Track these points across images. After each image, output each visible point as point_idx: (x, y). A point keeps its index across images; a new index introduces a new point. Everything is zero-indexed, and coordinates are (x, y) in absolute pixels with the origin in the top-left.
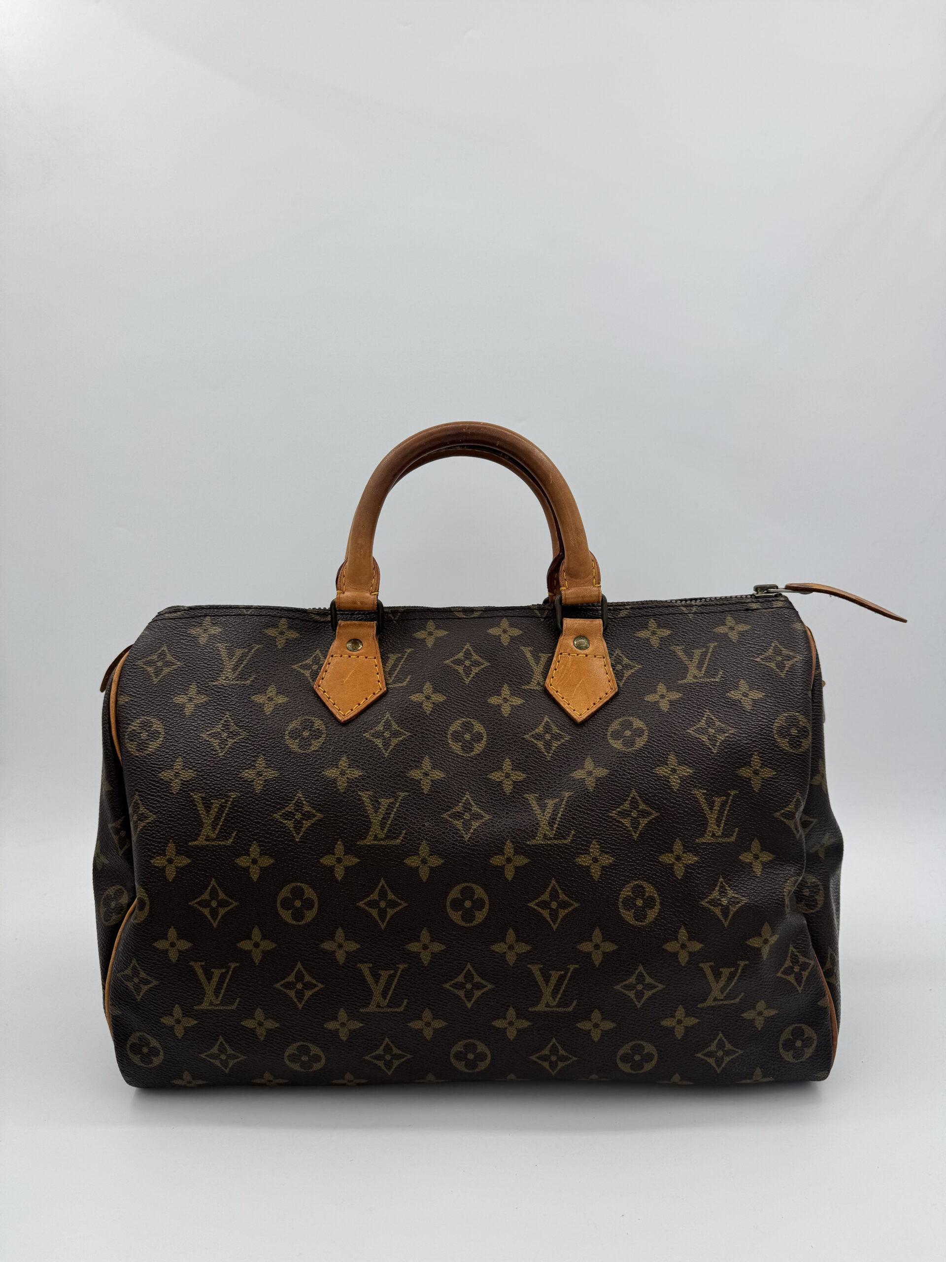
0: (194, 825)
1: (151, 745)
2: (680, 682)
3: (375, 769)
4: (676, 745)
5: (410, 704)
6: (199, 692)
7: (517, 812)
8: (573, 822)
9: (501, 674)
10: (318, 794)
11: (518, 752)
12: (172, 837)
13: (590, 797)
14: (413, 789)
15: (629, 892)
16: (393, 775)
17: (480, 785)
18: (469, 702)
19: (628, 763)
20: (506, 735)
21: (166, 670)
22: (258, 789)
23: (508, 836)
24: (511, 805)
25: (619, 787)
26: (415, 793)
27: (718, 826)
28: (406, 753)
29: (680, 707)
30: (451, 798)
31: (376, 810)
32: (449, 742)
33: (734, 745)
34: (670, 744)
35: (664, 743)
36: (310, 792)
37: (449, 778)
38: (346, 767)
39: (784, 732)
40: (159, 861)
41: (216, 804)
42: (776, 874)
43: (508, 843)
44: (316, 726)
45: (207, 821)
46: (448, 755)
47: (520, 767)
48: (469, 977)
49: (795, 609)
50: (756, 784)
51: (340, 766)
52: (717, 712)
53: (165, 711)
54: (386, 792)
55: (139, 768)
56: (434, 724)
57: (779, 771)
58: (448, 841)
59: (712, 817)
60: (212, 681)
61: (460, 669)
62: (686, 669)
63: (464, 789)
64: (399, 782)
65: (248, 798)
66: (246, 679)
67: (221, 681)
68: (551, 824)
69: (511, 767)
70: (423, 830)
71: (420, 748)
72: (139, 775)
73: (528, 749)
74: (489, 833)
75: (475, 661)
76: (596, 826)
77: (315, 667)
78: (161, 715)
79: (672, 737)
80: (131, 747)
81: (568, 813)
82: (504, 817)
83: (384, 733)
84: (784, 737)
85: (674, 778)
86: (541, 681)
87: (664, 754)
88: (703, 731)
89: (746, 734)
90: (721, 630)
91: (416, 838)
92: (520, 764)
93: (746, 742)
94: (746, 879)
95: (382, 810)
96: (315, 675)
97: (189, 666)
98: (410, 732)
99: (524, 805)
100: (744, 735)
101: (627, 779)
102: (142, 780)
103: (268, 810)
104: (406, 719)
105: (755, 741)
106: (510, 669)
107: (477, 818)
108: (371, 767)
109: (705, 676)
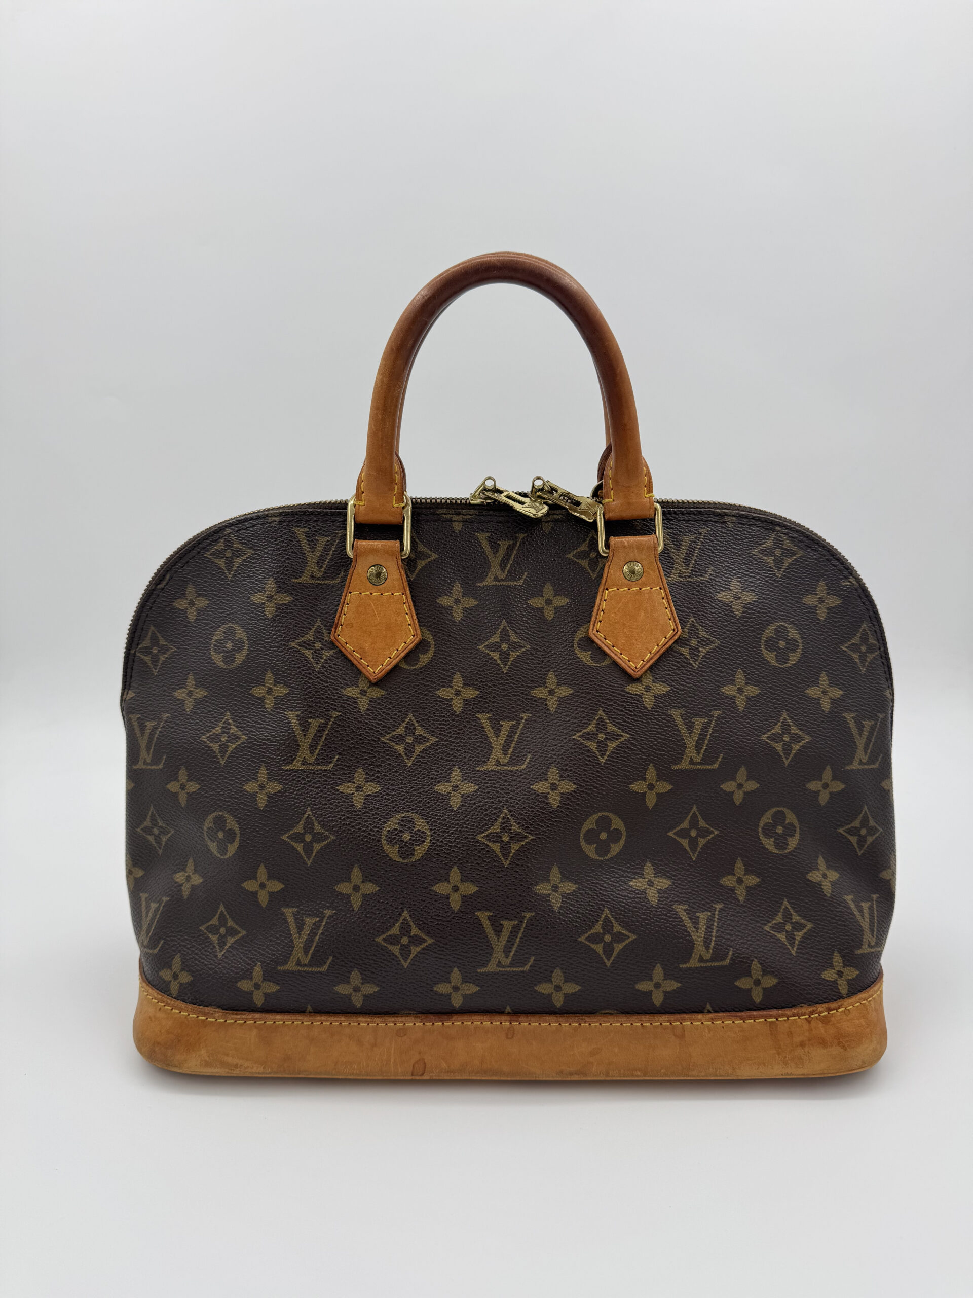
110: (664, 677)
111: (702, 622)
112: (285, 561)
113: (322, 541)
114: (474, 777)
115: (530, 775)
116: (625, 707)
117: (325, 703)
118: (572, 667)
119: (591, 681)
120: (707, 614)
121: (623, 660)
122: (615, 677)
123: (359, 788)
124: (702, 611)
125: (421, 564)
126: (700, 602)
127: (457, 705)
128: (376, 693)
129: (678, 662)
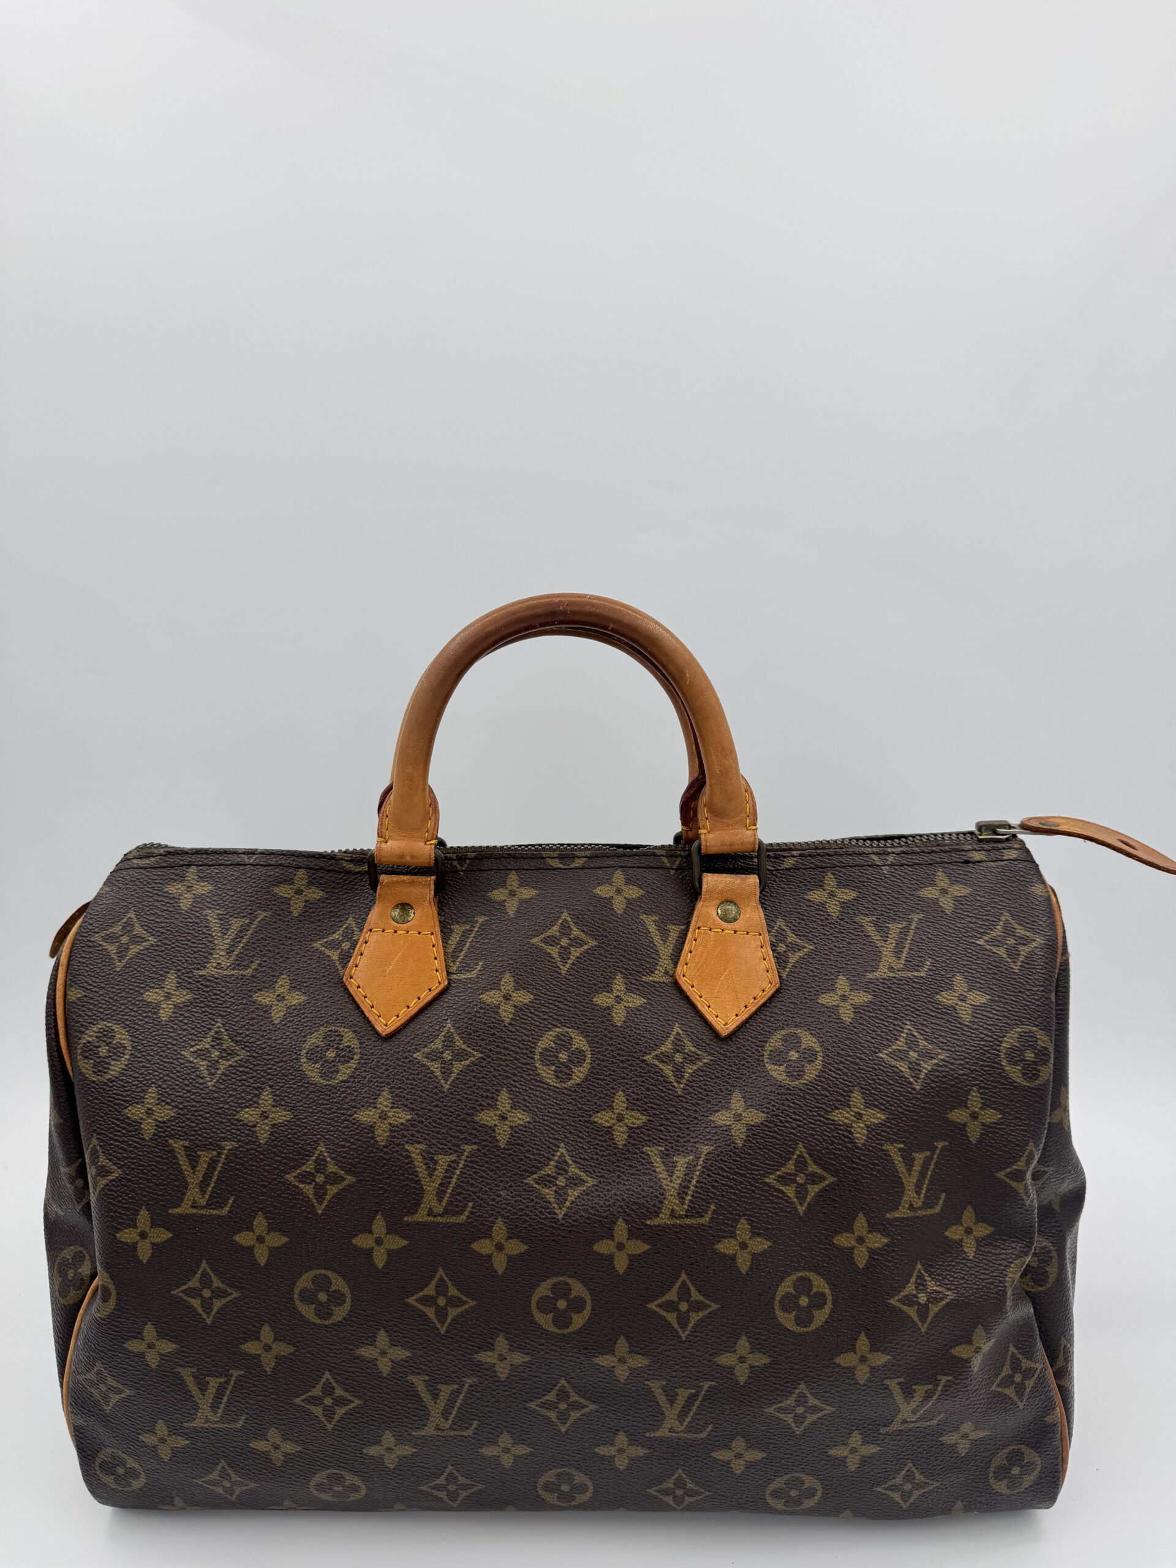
0: (176, 1186)
1: (113, 1066)
2: (870, 976)
3: (430, 1110)
4: (862, 1077)
5: (481, 1008)
6: (180, 986)
7: (633, 1174)
8: (713, 1193)
9: (612, 958)
10: (348, 1147)
11: (636, 1081)
12: (145, 1201)
13: (737, 1156)
14: (484, 1141)
15: (790, 1287)
16: (456, 1118)
17: (580, 1132)
18: (566, 1002)
19: (793, 1103)
20: (619, 1054)
21: (134, 950)
22: (263, 1136)
23: (619, 1212)
24: (624, 1164)
25: (779, 1140)
26: (487, 1146)
27: (918, 1193)
28: (475, 1085)
29: (869, 1017)
30: (540, 1154)
31: (431, 1173)
32: (537, 1065)
33: (945, 1077)
34: (853, 1075)
35: (845, 1074)
36: (337, 1144)
37: (535, 1122)
38: (387, 1106)
39: (1015, 1056)
40: (127, 1236)
41: (205, 1157)
42: (995, 1254)
43: (620, 1223)
44: (345, 1042)
45: (194, 1179)
46: (535, 1086)
47: (639, 1106)
48: (563, 1395)
49: (1035, 862)
50: (974, 1133)
51: (379, 1106)
52: (922, 1024)
53: (133, 1014)
54: (446, 1145)
55: (97, 1098)
56: (515, 1039)
57: (1006, 1113)
58: (534, 1219)
59: (910, 1182)
60: (198, 969)
61: (554, 951)
62: (877, 954)
63: (558, 1139)
64: (464, 1130)
65: (248, 1150)
66: (246, 967)
67: (210, 970)
68: (681, 1195)
69: (625, 1105)
70: (497, 1203)
71: (495, 1077)
72: (97, 1109)
73: (649, 1077)
74: (592, 1208)
75: (576, 938)
76: (745, 1197)
77: (346, 945)
78: (127, 1020)
79: (857, 1064)
80: (86, 1067)
81: (706, 1178)
82: (614, 1182)
83: (442, 1053)
84: (1016, 1064)
85: (859, 1127)
86: (670, 967)
87: (844, 1091)
88: (900, 1055)
89: (962, 1060)
90: (929, 893)
91: (487, 1213)
92: (638, 1100)
93: (962, 1072)
94: (954, 1263)
95: (440, 1172)
96: (346, 958)
97: (166, 944)
98: (481, 1052)
99: (643, 1164)
100: (958, 1062)
101: (792, 1128)
102: (102, 1117)
103: (278, 1169)
104: (475, 1031)
105: (975, 1070)
106: (625, 951)
107: (575, 1185)
108: (424, 1105)
109: (906, 968)
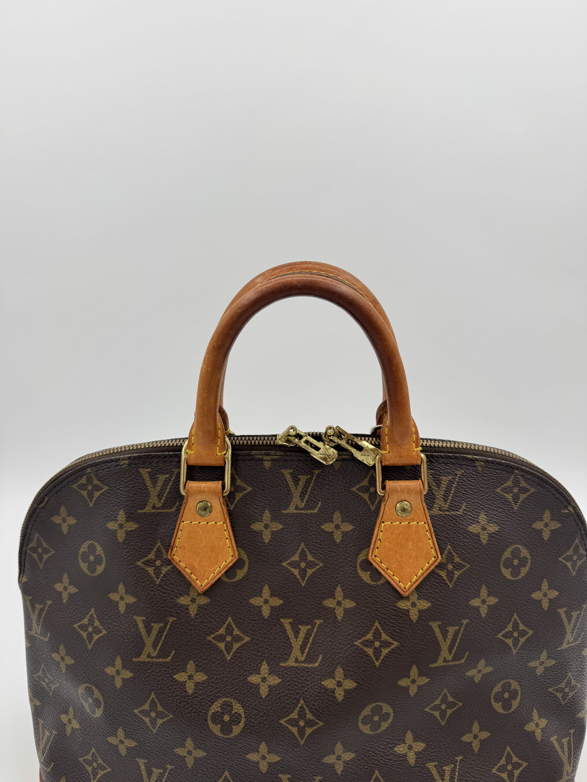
110: (427, 595)
111: (456, 550)
112: (133, 496)
113: (162, 478)
114: (278, 671)
115: (321, 672)
116: (396, 620)
117: (164, 610)
118: (355, 584)
119: (370, 597)
120: (460, 543)
121: (395, 580)
122: (389, 594)
123: (190, 677)
124: (456, 541)
125: (239, 496)
126: (455, 533)
127: (266, 612)
128: (204, 601)
129: (437, 583)
